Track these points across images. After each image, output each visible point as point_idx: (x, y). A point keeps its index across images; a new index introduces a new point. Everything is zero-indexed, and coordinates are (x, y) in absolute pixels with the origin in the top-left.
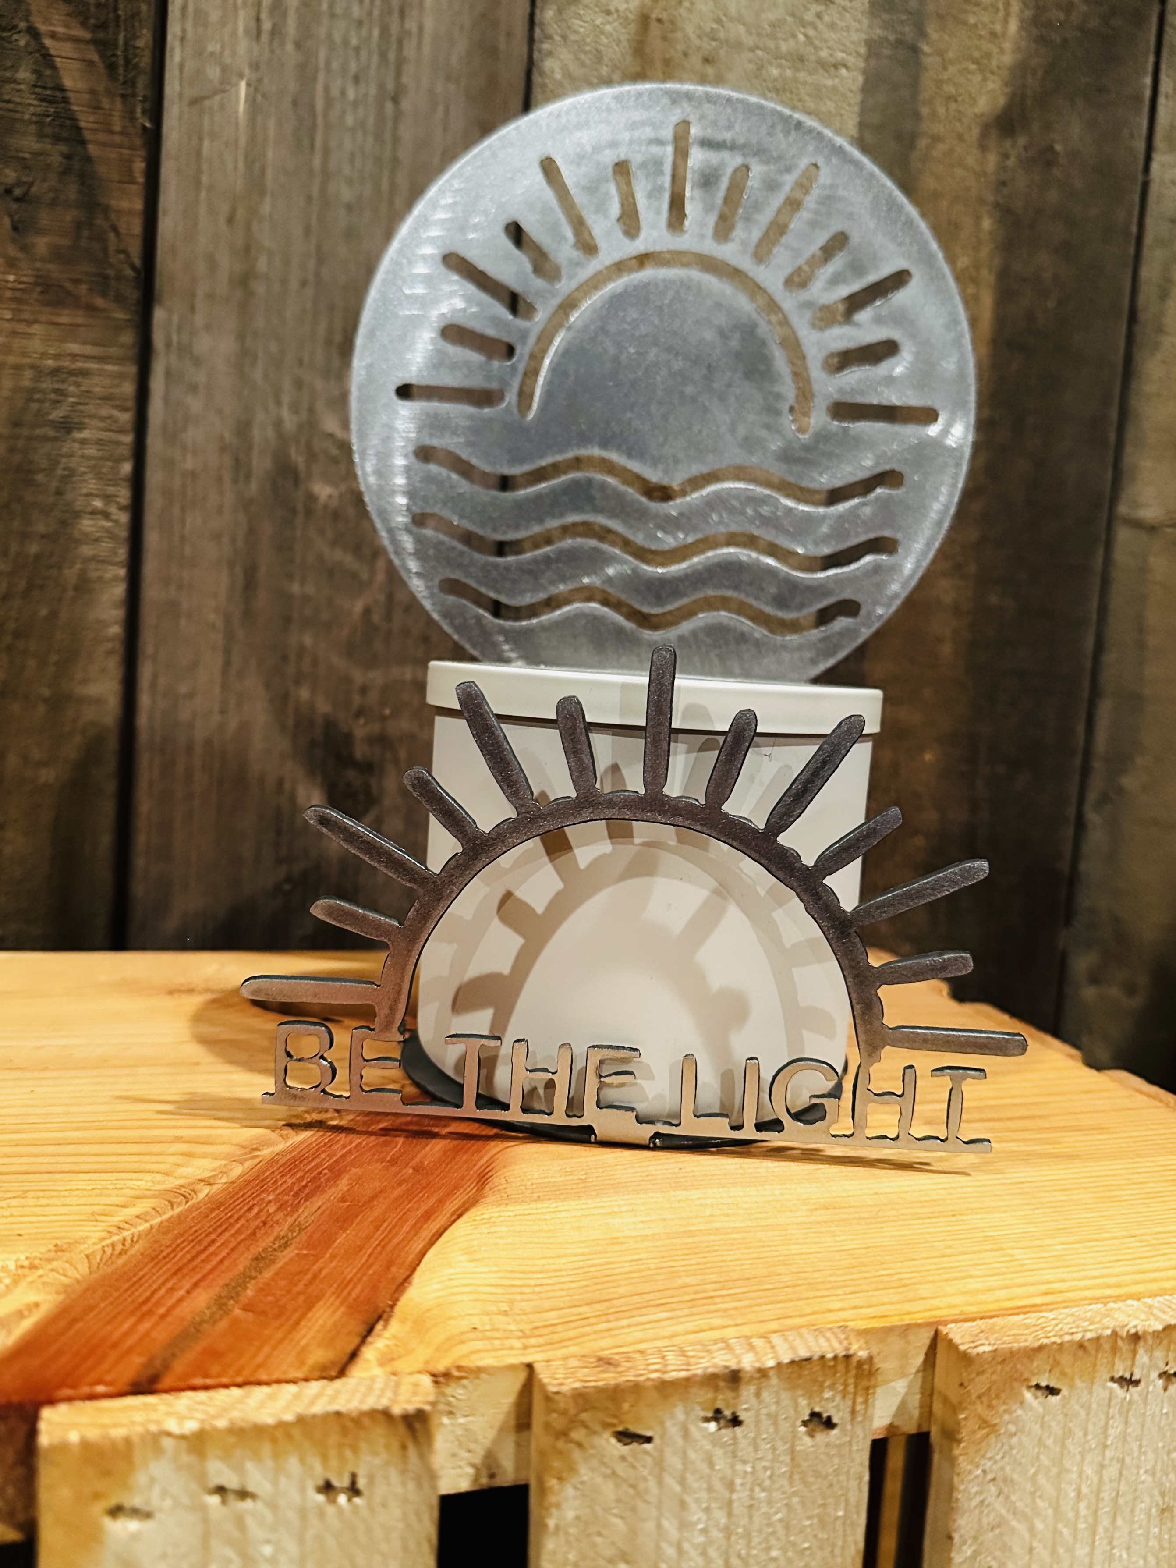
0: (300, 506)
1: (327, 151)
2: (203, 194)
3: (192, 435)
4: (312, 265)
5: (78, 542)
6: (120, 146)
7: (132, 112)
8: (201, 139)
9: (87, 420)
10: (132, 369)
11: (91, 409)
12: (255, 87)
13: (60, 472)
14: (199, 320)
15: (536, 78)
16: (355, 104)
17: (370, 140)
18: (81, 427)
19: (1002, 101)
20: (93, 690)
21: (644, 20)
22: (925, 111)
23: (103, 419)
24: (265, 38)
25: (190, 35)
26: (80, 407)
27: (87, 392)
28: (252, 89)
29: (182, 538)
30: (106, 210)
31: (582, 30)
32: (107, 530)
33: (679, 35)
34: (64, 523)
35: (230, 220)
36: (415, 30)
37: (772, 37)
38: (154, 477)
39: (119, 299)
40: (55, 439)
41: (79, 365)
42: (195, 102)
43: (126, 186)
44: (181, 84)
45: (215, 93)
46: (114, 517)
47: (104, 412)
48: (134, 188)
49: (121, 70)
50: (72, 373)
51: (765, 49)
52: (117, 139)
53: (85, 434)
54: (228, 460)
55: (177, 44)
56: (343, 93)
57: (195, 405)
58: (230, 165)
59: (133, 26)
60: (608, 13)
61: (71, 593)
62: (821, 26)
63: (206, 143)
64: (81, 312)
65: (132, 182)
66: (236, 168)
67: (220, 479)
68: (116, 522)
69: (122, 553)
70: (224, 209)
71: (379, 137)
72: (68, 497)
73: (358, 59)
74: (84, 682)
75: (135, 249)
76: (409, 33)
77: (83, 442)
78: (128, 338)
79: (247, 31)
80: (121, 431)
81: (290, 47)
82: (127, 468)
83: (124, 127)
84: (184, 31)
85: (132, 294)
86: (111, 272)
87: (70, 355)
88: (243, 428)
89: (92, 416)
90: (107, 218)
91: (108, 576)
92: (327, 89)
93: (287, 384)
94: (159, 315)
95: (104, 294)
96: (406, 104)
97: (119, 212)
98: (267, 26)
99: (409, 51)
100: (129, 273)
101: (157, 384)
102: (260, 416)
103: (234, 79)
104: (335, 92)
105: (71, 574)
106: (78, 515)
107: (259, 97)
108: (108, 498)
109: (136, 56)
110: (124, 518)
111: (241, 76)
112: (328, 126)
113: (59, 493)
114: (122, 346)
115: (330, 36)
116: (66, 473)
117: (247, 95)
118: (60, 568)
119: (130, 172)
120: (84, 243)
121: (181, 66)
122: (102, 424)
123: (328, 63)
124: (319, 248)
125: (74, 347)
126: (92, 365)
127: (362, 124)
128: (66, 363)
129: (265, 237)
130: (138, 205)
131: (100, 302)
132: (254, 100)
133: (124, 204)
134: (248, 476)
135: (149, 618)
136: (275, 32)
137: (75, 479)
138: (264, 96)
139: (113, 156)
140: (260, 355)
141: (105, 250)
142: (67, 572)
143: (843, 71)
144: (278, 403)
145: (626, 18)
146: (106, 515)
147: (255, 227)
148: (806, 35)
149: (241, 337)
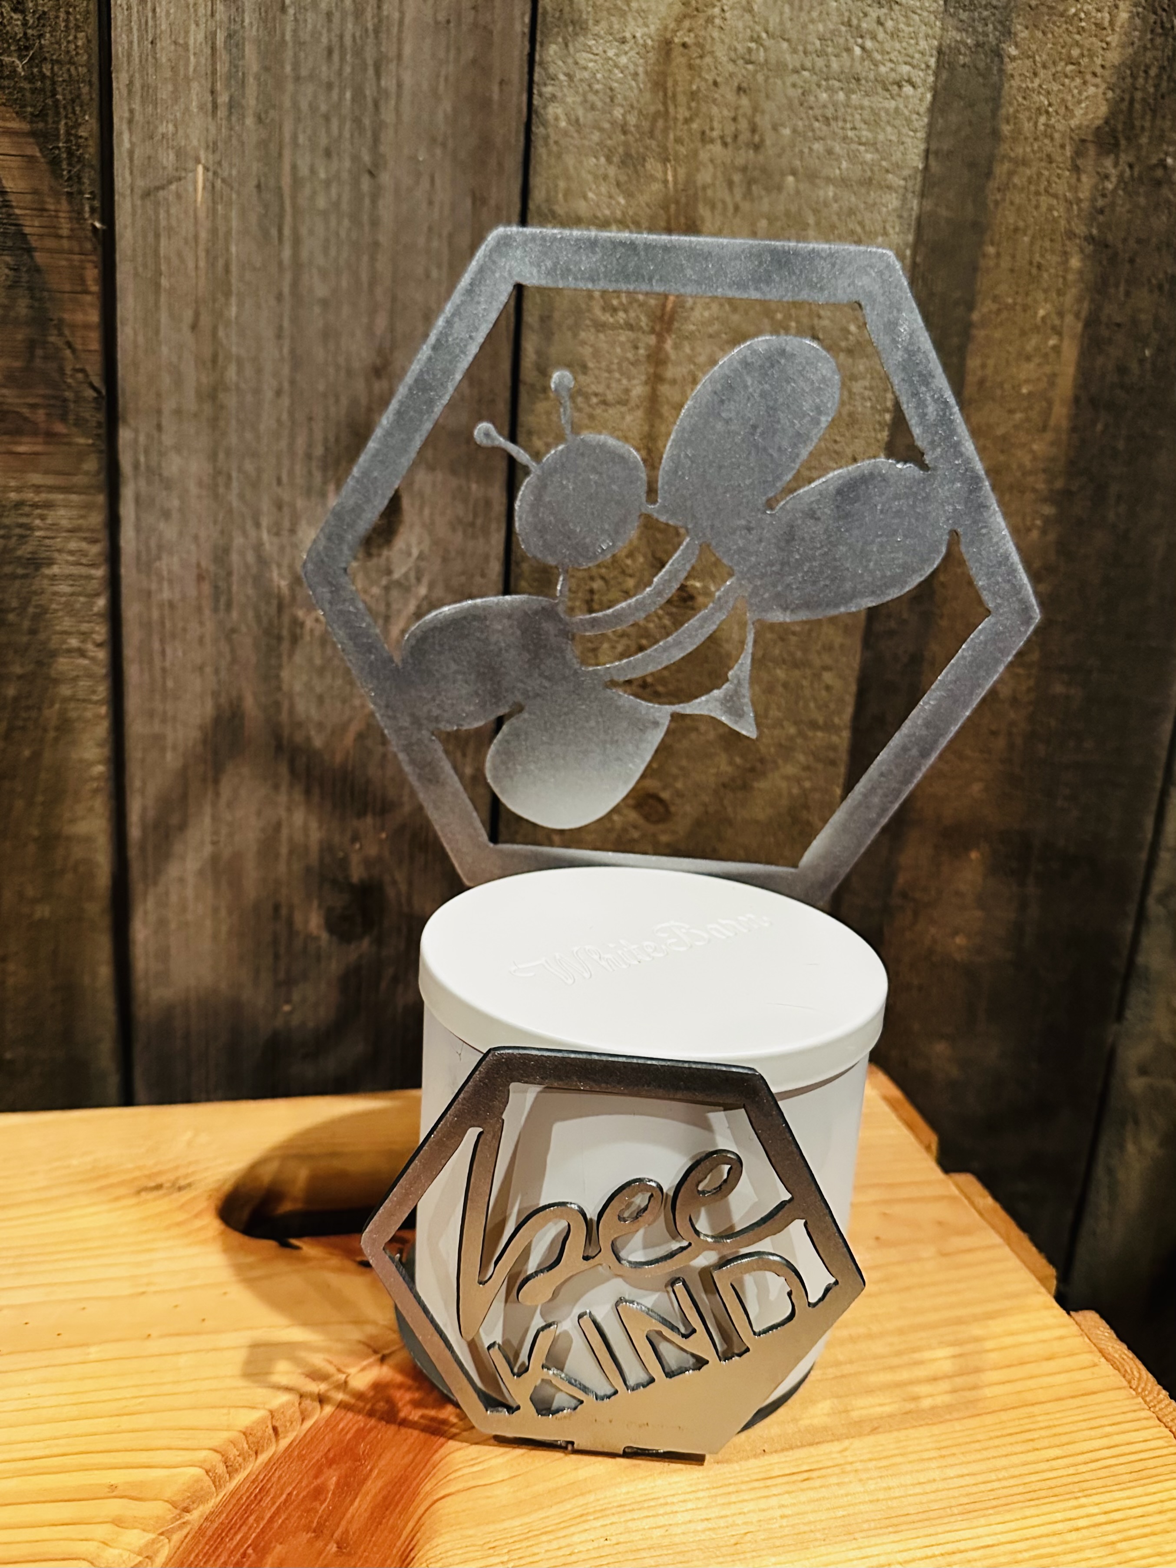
0: (285, 633)
1: (297, 242)
2: (163, 298)
3: (169, 564)
4: (286, 370)
5: (56, 682)
6: (71, 252)
7: (80, 212)
8: (157, 236)
9: (56, 555)
10: (101, 499)
11: (58, 542)
12: (214, 172)
13: (31, 610)
14: (168, 440)
15: (538, 130)
16: (328, 183)
17: (346, 222)
18: (50, 562)
19: (1104, 109)
20: (82, 828)
21: (666, 47)
22: (1006, 129)
23: (71, 553)
24: (222, 112)
25: (138, 117)
26: (47, 542)
27: (53, 525)
28: (210, 174)
29: (164, 670)
30: (60, 325)
31: (591, 65)
32: (85, 668)
33: (708, 59)
34: (40, 663)
35: (194, 327)
36: (393, 89)
37: (821, 53)
38: (131, 610)
39: (79, 422)
40: (25, 576)
41: (44, 496)
42: (147, 194)
43: (79, 296)
44: (131, 173)
45: (170, 182)
46: (91, 654)
47: (73, 545)
48: (88, 298)
49: (64, 165)
50: (35, 506)
51: (812, 71)
52: (65, 244)
53: (55, 570)
54: (206, 588)
55: (125, 127)
56: (313, 171)
57: (169, 531)
58: (191, 265)
59: (74, 113)
60: (623, 41)
61: (52, 734)
62: (881, 35)
63: (163, 242)
64: (40, 440)
65: (86, 292)
66: (197, 267)
67: (199, 609)
68: (93, 659)
69: (102, 690)
70: (188, 315)
71: (355, 219)
72: (42, 636)
73: (328, 131)
74: (72, 821)
75: (94, 368)
76: (386, 92)
77: (53, 578)
78: (91, 464)
79: (201, 107)
80: (92, 565)
81: (250, 121)
82: (101, 602)
83: (72, 230)
84: (131, 111)
85: (94, 417)
86: (68, 394)
87: (33, 485)
88: (221, 555)
89: (59, 551)
90: (61, 334)
91: (89, 714)
92: (294, 167)
93: (266, 505)
94: (125, 435)
95: (64, 419)
96: (385, 178)
97: (73, 327)
98: (223, 98)
99: (388, 115)
100: (90, 393)
101: (127, 511)
102: (238, 541)
103: (190, 165)
104: (304, 171)
105: (51, 714)
106: (54, 654)
107: (218, 184)
108: (85, 636)
109: (79, 146)
110: (102, 655)
111: (198, 161)
112: (297, 211)
113: (33, 632)
114: (87, 473)
115: (295, 105)
116: (38, 610)
117: (205, 180)
118: (40, 709)
119: (82, 280)
120: (38, 363)
121: (131, 153)
122: (71, 558)
123: (295, 137)
124: (293, 351)
125: (36, 478)
126: (59, 497)
127: (337, 205)
128: (30, 496)
129: (233, 344)
130: (94, 317)
131: (60, 428)
132: (213, 187)
133: (79, 317)
134: (229, 606)
135: (135, 752)
136: (232, 105)
137: (48, 616)
138: (224, 181)
139: (64, 263)
140: (234, 474)
141: (61, 370)
142: (47, 712)
143: (908, 89)
144: (258, 525)
145: (645, 46)
146: (82, 653)
147: (221, 333)
148: (863, 48)
149: (213, 457)
